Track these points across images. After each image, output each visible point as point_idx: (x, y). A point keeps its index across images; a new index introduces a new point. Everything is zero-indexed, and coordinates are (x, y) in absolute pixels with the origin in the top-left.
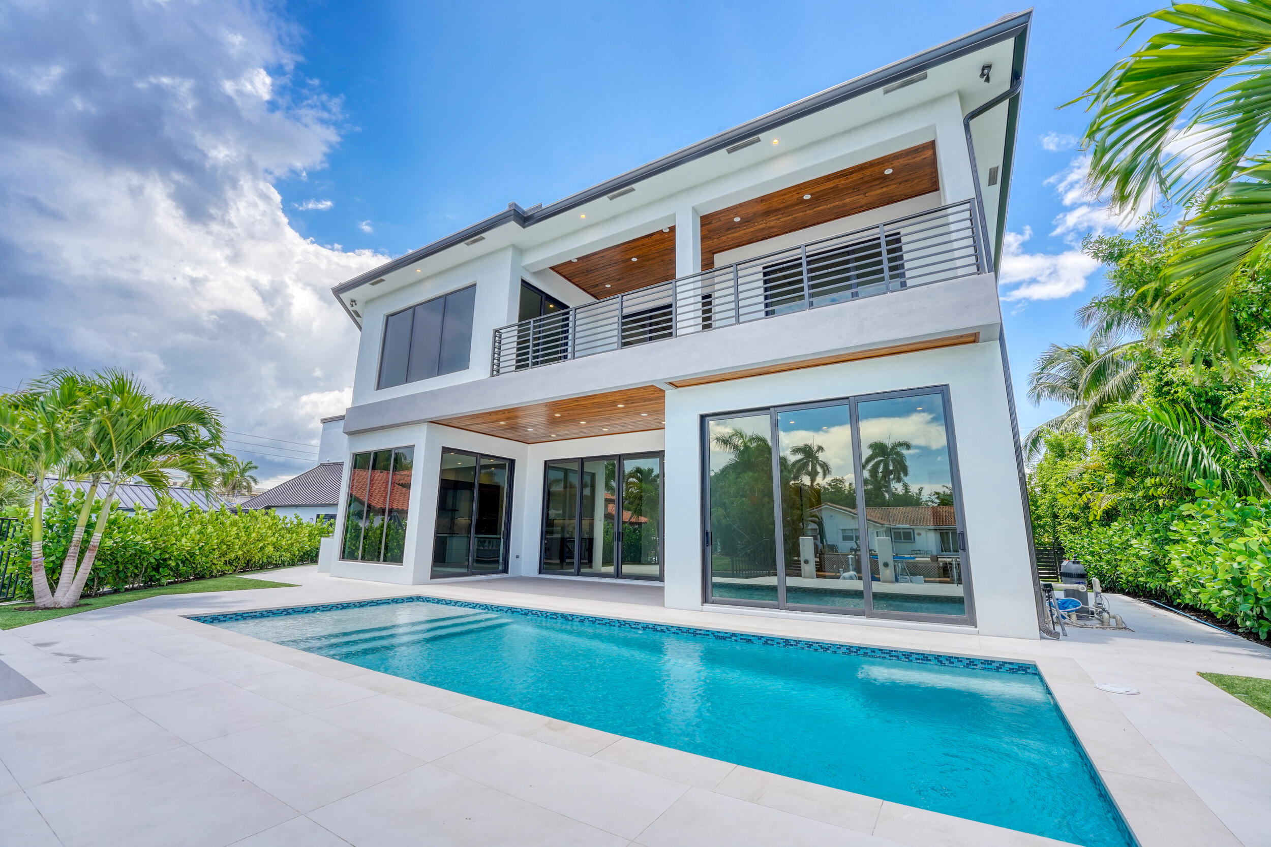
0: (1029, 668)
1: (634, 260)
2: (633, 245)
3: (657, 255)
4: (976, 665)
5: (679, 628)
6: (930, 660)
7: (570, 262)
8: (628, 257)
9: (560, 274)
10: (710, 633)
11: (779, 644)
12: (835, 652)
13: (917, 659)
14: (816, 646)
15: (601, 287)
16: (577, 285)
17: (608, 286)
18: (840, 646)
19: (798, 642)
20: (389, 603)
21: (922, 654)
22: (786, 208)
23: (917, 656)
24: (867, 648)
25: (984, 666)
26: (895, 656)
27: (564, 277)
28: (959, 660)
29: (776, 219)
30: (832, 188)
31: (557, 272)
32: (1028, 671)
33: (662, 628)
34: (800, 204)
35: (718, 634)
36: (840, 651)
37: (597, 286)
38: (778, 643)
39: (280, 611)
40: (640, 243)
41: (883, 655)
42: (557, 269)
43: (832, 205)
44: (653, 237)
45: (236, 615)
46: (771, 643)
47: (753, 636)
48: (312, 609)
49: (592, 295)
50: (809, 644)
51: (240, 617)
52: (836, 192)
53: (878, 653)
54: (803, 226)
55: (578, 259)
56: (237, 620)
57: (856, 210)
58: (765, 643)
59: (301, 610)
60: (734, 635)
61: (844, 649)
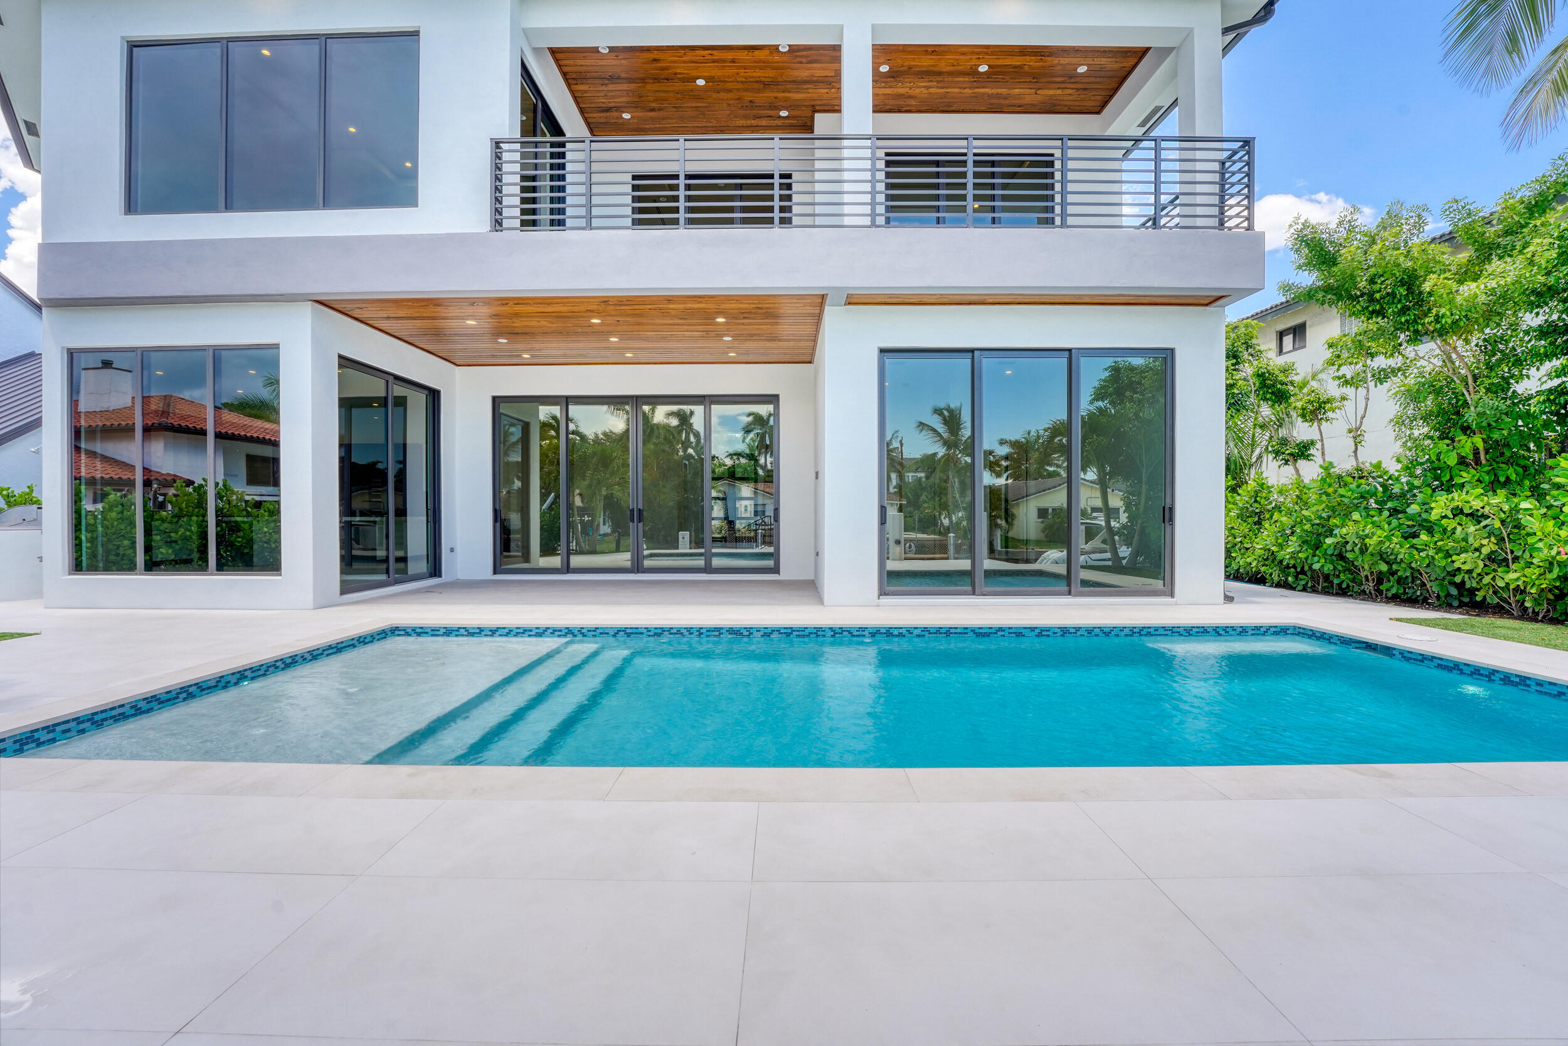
0: (1288, 629)
1: (701, 82)
2: (717, 55)
3: (740, 86)
4: (1247, 632)
5: (925, 629)
6: (1209, 632)
7: (595, 50)
8: (694, 73)
9: (560, 66)
10: (968, 631)
11: (1056, 633)
12: (1118, 635)
13: (1197, 632)
14: (1097, 631)
15: (615, 114)
16: (575, 98)
17: (626, 116)
18: (1123, 629)
19: (1078, 629)
20: (354, 646)
21: (1202, 627)
22: (950, 74)
23: (1197, 630)
24: (1150, 628)
25: (1254, 632)
26: (1177, 632)
27: (564, 75)
28: (1233, 628)
29: (924, 87)
30: (1015, 67)
31: (557, 60)
32: (1288, 632)
33: (901, 631)
34: (969, 74)
35: (981, 631)
36: (1122, 634)
37: (608, 110)
38: (1054, 633)
39: (173, 694)
40: (730, 55)
41: (1166, 633)
42: (559, 56)
43: (994, 91)
44: (757, 53)
45: (78, 720)
46: (1048, 633)
47: (1024, 628)
48: (234, 679)
49: (588, 124)
50: (1090, 631)
51: (87, 725)
52: (1016, 74)
53: (1161, 631)
54: (945, 109)
55: (612, 49)
56: (83, 731)
57: (1011, 109)
58: (1040, 635)
59: (213, 683)
60: (1001, 629)
61: (1127, 631)
